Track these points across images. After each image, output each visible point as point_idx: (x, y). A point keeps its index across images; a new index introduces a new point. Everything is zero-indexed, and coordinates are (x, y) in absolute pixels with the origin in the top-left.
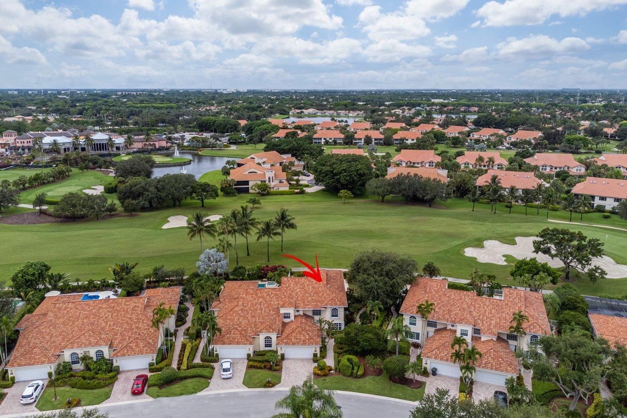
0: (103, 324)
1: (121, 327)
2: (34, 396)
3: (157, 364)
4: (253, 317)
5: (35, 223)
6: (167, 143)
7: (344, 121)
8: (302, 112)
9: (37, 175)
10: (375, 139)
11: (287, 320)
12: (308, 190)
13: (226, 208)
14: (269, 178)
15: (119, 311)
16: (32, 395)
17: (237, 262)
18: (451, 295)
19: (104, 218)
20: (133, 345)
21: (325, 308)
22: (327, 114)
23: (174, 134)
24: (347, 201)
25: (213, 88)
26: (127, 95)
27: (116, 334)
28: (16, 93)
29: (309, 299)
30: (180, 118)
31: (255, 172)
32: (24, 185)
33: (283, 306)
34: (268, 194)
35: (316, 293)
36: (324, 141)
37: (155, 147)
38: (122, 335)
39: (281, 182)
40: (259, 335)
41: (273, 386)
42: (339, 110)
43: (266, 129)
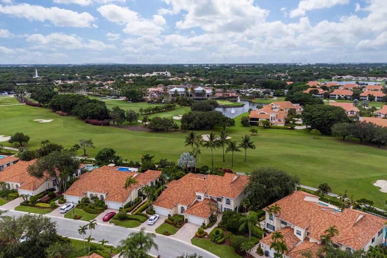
0: (110, 183)
1: (116, 186)
2: (65, 210)
3: (124, 208)
4: (181, 194)
5: (140, 131)
6: (236, 94)
7: (365, 84)
8: (342, 78)
9: (156, 107)
10: (378, 97)
11: (199, 200)
12: (297, 127)
13: (238, 133)
14: (272, 118)
15: (119, 178)
16: (65, 209)
17: (212, 164)
18: (304, 205)
19: (171, 132)
20: (116, 196)
21: (222, 197)
22: (359, 79)
23: (247, 89)
24: (316, 137)
25: (294, 63)
26: (240, 67)
27: (112, 189)
28: (187, 66)
29: (216, 190)
30: (257, 80)
31: (264, 113)
32: (150, 112)
33: (197, 191)
34: (270, 128)
35: (222, 187)
36: (338, 97)
37: (229, 96)
38: (115, 190)
39: (279, 121)
40: (178, 205)
41: (168, 235)
42: (370, 76)
43: (300, 88)
